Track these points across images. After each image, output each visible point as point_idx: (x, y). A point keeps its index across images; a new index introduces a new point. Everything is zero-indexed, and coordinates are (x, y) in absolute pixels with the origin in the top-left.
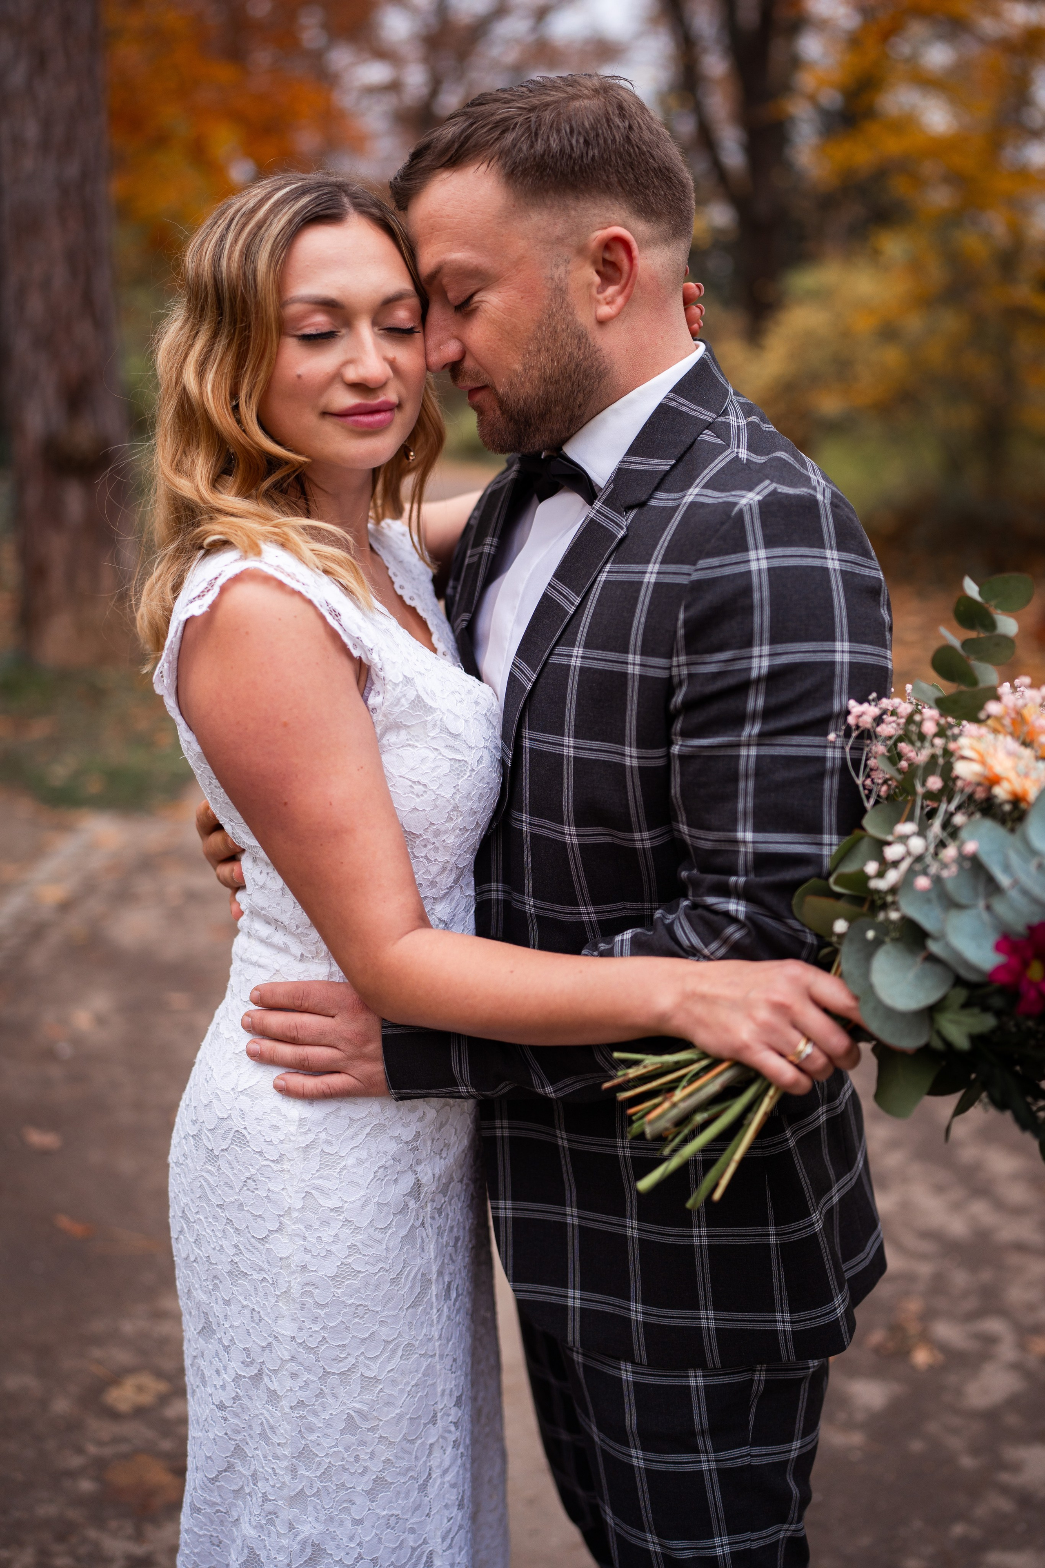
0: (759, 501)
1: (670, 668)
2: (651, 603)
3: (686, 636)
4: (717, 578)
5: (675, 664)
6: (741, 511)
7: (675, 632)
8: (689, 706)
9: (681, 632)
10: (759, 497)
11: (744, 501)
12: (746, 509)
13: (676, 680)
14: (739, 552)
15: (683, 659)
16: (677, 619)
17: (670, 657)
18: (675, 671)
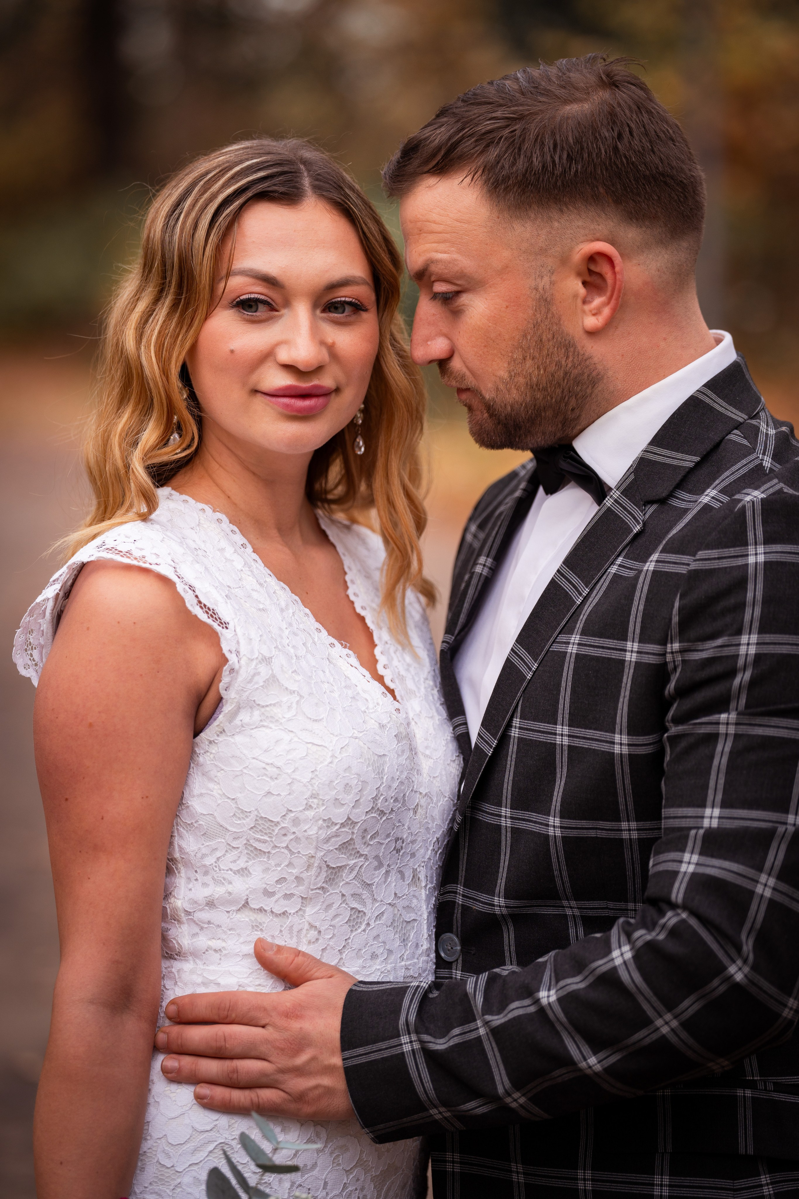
0: (762, 499)
1: (664, 654)
2: (649, 590)
3: (681, 623)
4: (715, 569)
5: (669, 650)
6: (744, 507)
7: (671, 619)
8: (682, 692)
9: (675, 619)
10: (763, 496)
11: (748, 498)
12: (749, 507)
13: (670, 666)
14: (738, 546)
15: (676, 646)
16: (673, 606)
17: (665, 644)
18: (669, 658)
